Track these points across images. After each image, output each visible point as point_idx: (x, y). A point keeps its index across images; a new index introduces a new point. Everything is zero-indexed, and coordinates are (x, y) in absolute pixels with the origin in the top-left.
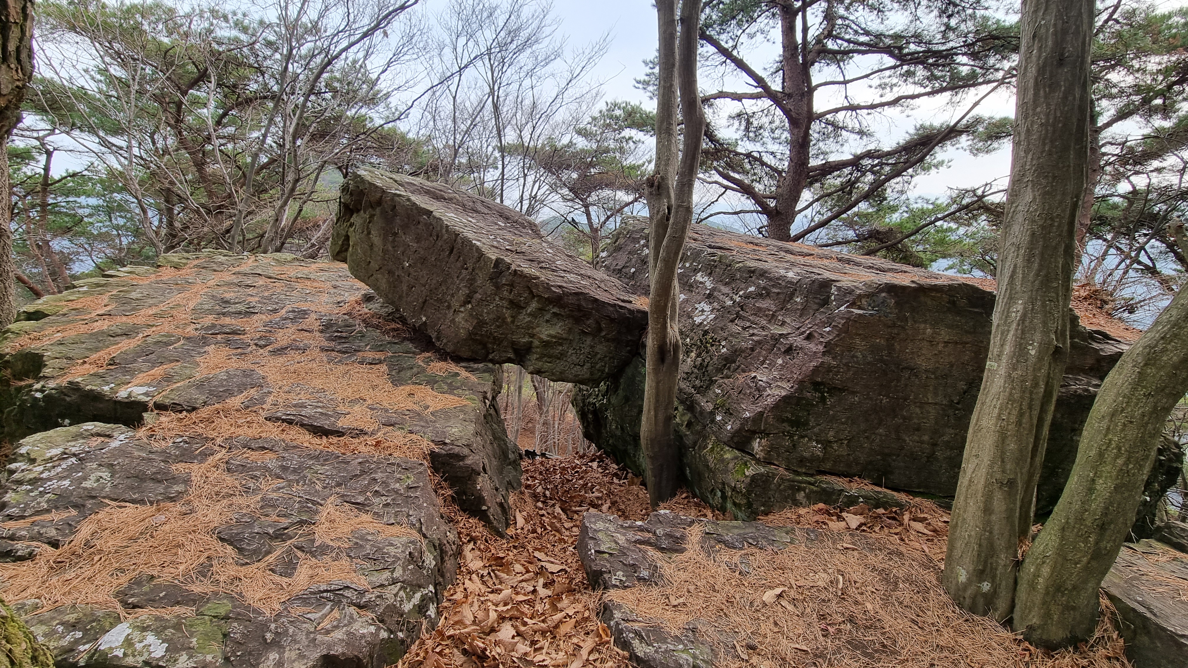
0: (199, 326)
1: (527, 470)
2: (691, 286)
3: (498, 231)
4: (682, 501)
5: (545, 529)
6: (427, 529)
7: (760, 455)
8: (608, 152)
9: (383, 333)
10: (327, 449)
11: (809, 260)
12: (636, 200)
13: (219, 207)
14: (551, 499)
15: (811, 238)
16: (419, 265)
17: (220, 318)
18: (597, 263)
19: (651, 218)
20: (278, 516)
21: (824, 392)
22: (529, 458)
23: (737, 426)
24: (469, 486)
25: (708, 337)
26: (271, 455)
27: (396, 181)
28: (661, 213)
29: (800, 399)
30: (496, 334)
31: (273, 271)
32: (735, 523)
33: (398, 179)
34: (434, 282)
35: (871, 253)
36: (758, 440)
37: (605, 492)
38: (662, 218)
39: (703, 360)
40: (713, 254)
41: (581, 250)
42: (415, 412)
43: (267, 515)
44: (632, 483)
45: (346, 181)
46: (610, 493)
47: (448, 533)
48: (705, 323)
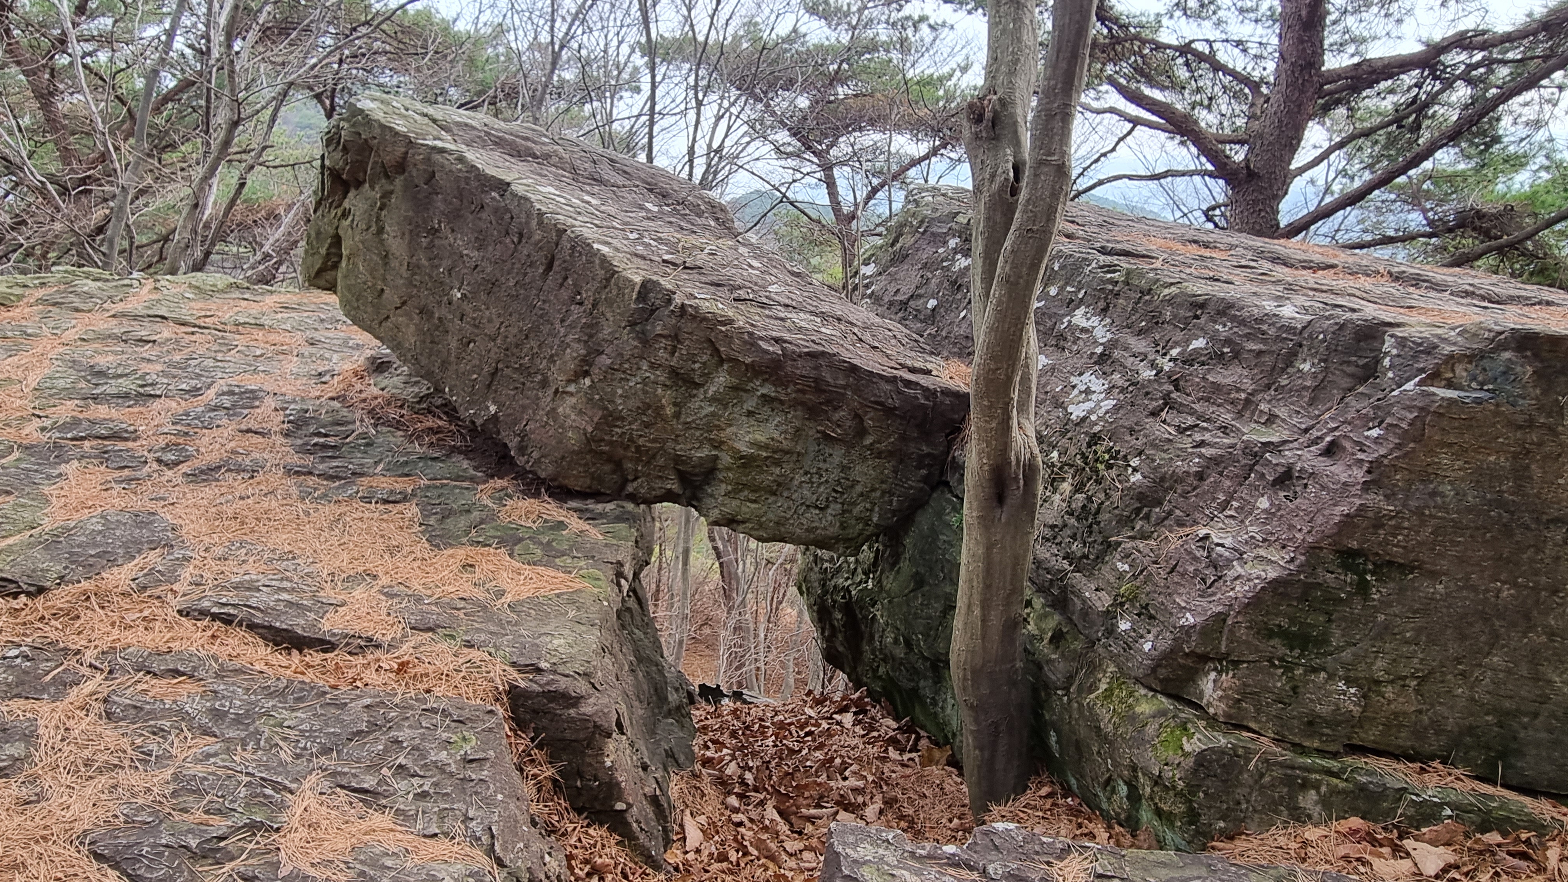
0: (47, 423)
1: (705, 728)
2: (1062, 337)
3: (645, 223)
4: (1039, 803)
5: (746, 854)
6: (505, 849)
7: (1218, 708)
8: (875, 49)
9: (410, 438)
10: (301, 677)
11: (1326, 278)
12: (934, 152)
13: (83, 181)
14: (756, 790)
15: (1323, 230)
16: (483, 297)
17: (87, 406)
18: (855, 288)
19: (977, 189)
20: (207, 812)
21: (1365, 572)
22: (708, 701)
23: (1165, 644)
24: (588, 760)
25: (1100, 449)
26: (190, 687)
27: (434, 121)
28: (999, 180)
29: (1308, 587)
30: (641, 442)
31: (192, 309)
32: (1160, 855)
33: (439, 115)
34: (514, 330)
35: (1463, 261)
36: (1213, 675)
37: (870, 778)
38: (1002, 189)
39: (1089, 499)
40: (1111, 268)
41: (814, 261)
42: (476, 603)
43: (185, 810)
44: (928, 761)
45: (333, 121)
46: (881, 781)
47: (547, 858)
48: (1093, 418)
